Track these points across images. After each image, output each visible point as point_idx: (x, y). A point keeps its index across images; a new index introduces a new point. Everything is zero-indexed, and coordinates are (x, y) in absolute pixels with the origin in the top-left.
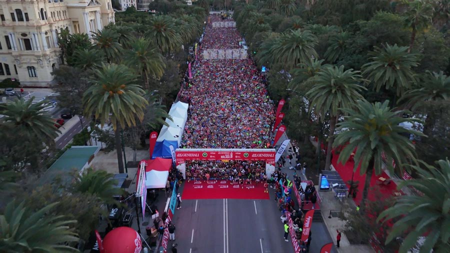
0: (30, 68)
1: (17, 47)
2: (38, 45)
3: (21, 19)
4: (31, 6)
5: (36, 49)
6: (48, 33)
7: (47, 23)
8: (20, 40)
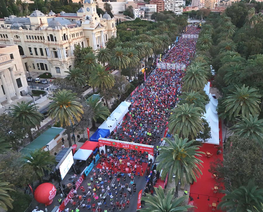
0: (57, 68)
1: (50, 56)
2: (61, 56)
3: (52, 40)
4: (58, 33)
5: (60, 57)
6: (68, 48)
7: (68, 42)
8: (52, 52)
